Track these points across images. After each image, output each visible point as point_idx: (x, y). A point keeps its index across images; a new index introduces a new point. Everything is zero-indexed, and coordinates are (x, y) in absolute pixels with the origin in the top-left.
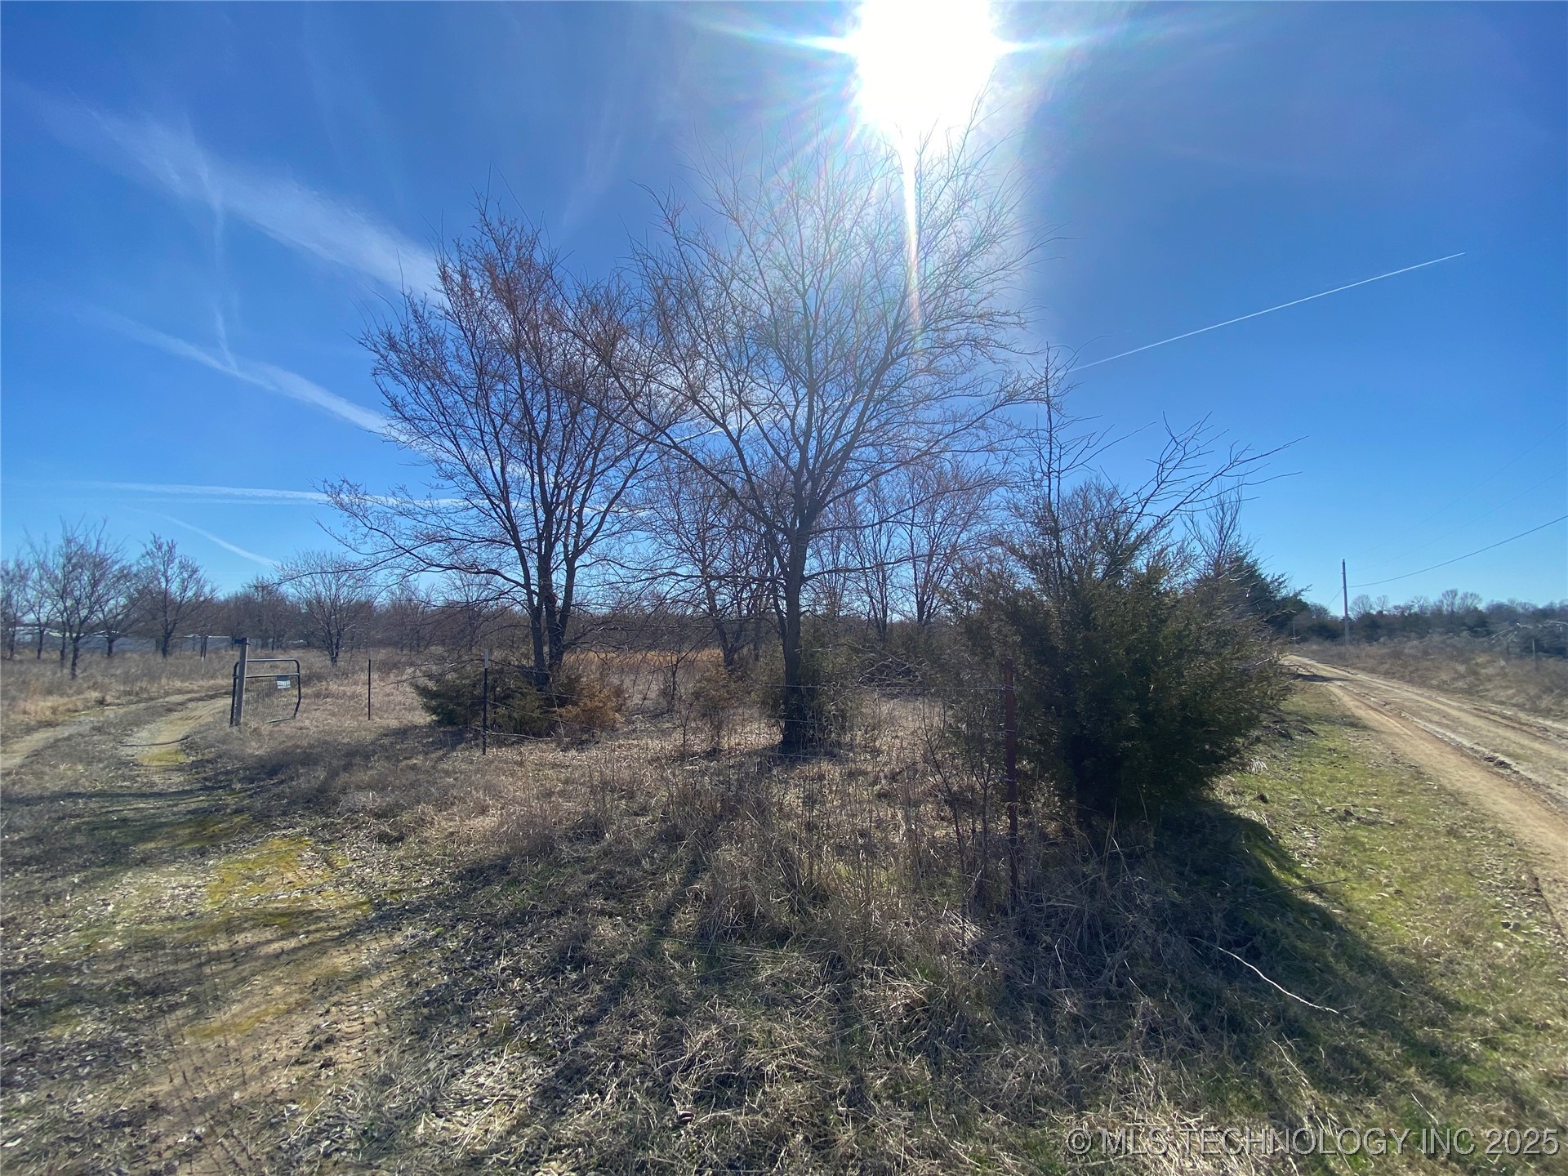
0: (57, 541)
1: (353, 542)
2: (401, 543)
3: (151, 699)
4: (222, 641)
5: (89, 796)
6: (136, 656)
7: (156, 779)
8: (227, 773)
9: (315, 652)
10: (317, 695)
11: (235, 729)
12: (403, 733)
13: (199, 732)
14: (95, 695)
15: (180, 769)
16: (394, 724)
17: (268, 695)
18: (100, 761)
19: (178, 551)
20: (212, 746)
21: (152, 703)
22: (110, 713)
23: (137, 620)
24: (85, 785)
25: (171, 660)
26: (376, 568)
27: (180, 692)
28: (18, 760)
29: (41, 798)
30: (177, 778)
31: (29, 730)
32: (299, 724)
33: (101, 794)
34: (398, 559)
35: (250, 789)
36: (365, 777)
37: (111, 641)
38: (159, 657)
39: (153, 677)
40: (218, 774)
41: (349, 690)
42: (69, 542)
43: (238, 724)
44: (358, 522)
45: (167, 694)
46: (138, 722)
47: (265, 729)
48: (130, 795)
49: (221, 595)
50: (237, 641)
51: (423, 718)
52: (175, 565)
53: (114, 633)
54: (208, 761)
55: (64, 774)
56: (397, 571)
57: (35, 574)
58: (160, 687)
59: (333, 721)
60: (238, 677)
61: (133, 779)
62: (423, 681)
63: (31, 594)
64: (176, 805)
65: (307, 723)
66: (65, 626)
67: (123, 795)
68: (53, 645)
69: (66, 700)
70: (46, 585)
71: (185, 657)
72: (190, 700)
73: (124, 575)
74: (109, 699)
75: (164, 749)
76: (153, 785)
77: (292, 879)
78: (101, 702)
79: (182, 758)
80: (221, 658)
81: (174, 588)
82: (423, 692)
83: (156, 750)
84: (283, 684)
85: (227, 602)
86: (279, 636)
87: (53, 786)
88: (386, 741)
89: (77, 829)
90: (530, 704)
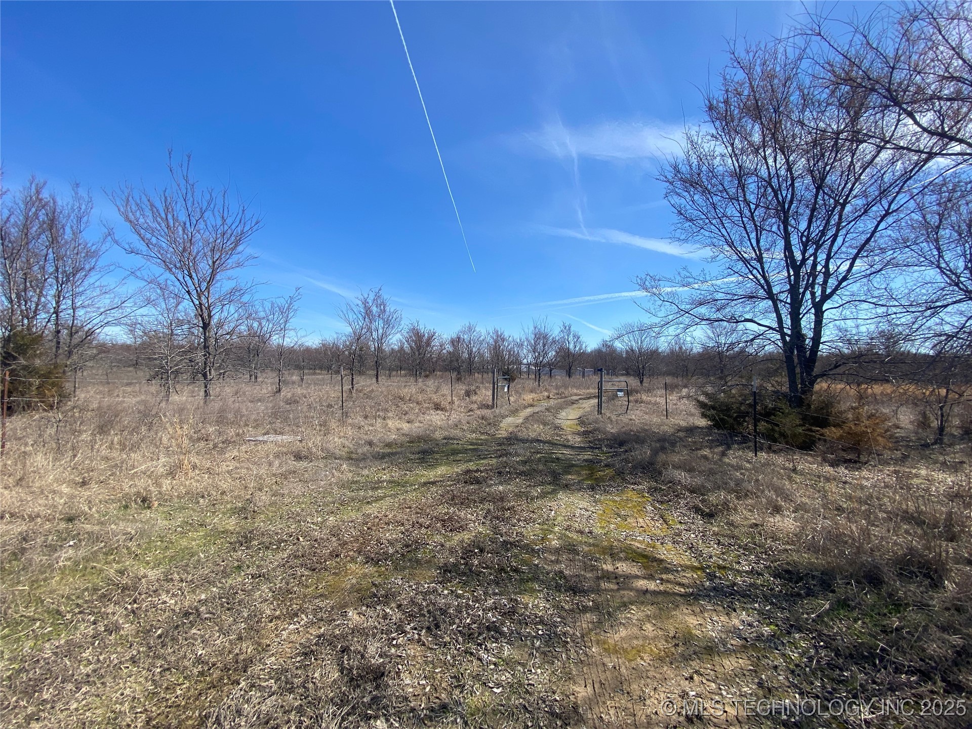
0: (532, 328)
1: (653, 311)
2: (683, 307)
3: (566, 397)
4: (591, 371)
5: (544, 442)
6: (560, 377)
7: (569, 437)
8: (599, 440)
9: (632, 378)
10: (636, 401)
11: (600, 416)
12: (691, 430)
13: (585, 416)
14: (546, 394)
15: (578, 434)
16: (683, 424)
17: (613, 399)
18: (548, 425)
19: (572, 329)
20: (591, 424)
21: (566, 399)
22: (552, 402)
23: (559, 362)
24: (543, 437)
25: (572, 379)
26: (668, 326)
27: (576, 395)
28: (521, 421)
29: (527, 440)
30: (578, 439)
31: (525, 407)
32: (629, 417)
33: (549, 442)
34: (681, 319)
35: (611, 452)
36: (676, 458)
37: (551, 371)
38: (568, 378)
39: (566, 387)
40: (595, 440)
41: (653, 400)
42: (535, 328)
43: (601, 414)
44: (656, 298)
45: (571, 395)
46: (561, 408)
47: (614, 418)
48: (560, 445)
49: (589, 350)
50: (599, 370)
51: (703, 422)
52: (571, 336)
53: (551, 367)
54: (590, 432)
55: (536, 430)
56: (682, 326)
57: (525, 344)
58: (569, 392)
59: (647, 417)
60: (600, 389)
61: (560, 435)
62: (702, 398)
63: (525, 351)
64: (578, 455)
65: (633, 417)
66: (536, 365)
67: (557, 444)
68: (533, 372)
69: (537, 395)
70: (529, 347)
71: (577, 378)
72: (580, 399)
73: (554, 342)
74: (551, 396)
75: (572, 422)
76: (568, 441)
77: (643, 524)
78: (548, 397)
79: (579, 428)
80: (591, 380)
81: (571, 346)
82: (702, 405)
83: (569, 422)
84: (620, 394)
85: (592, 352)
86: (614, 369)
87: (533, 435)
88: (681, 434)
89: (539, 460)
90: (790, 421)
